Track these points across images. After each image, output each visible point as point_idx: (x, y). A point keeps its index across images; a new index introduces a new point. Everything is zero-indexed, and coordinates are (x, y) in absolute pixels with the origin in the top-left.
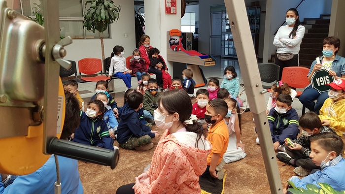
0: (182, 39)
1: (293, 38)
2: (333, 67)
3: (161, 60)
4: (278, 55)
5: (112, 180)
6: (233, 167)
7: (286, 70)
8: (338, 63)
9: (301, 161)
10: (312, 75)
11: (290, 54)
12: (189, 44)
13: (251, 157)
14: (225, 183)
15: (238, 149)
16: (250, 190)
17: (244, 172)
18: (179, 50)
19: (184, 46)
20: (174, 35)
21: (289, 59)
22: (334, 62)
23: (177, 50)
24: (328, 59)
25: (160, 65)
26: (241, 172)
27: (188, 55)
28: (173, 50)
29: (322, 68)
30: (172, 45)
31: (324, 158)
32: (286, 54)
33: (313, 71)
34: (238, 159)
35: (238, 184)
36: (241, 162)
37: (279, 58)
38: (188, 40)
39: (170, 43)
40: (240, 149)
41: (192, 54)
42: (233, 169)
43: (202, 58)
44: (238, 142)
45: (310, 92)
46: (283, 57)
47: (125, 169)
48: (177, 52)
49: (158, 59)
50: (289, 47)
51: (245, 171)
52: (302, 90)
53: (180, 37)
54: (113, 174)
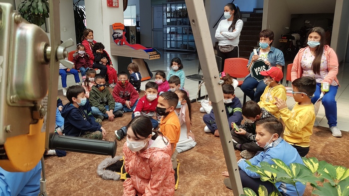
0: (125, 33)
1: (232, 32)
2: (269, 57)
3: (105, 55)
4: (220, 48)
5: (65, 180)
6: (185, 156)
7: (228, 61)
8: (273, 54)
9: (247, 145)
10: (250, 65)
11: (231, 46)
12: (132, 38)
13: (201, 145)
14: (179, 172)
15: (188, 138)
16: (203, 176)
17: (195, 160)
18: (122, 45)
19: (128, 41)
20: (117, 29)
21: (230, 50)
22: (269, 53)
23: (121, 44)
24: (264, 50)
25: (104, 60)
26: (193, 160)
27: (133, 49)
28: (117, 44)
29: (259, 59)
30: (115, 39)
31: (267, 140)
32: (227, 46)
33: (251, 62)
34: (189, 148)
35: (191, 171)
36: (192, 151)
37: (221, 50)
38: (132, 34)
39: (113, 37)
40: (191, 138)
41: (136, 48)
42: (185, 158)
43: (147, 51)
44: (188, 132)
45: (250, 81)
46: (225, 49)
47: (77, 168)
48: (121, 46)
49: (102, 54)
50: (229, 39)
51: (197, 158)
52: (243, 80)
53: (123, 30)
54: (65, 174)
